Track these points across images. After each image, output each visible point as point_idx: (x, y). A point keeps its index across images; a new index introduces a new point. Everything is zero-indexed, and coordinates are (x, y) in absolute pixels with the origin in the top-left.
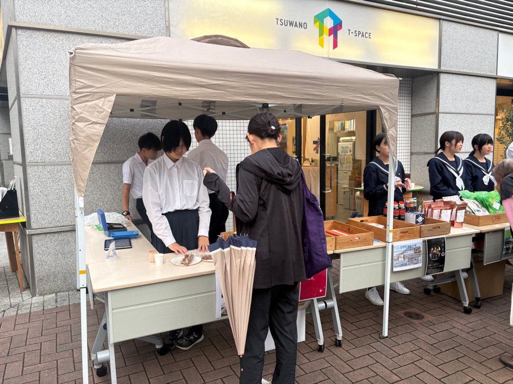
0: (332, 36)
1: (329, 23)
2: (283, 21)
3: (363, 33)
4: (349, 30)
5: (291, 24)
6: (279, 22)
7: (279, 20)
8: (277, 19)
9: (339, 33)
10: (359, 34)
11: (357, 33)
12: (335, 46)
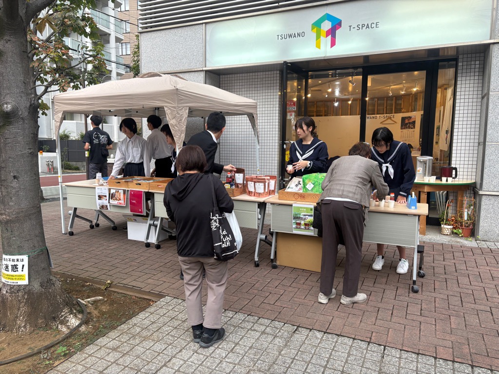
0: (330, 37)
1: (327, 25)
2: (283, 36)
3: (368, 25)
4: (350, 26)
5: (290, 36)
6: (280, 37)
7: (279, 36)
8: (278, 36)
9: (338, 32)
10: (362, 27)
11: (360, 27)
12: (333, 44)
